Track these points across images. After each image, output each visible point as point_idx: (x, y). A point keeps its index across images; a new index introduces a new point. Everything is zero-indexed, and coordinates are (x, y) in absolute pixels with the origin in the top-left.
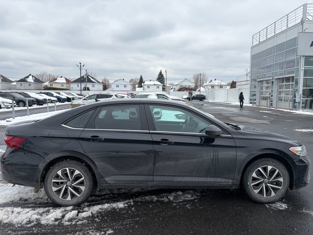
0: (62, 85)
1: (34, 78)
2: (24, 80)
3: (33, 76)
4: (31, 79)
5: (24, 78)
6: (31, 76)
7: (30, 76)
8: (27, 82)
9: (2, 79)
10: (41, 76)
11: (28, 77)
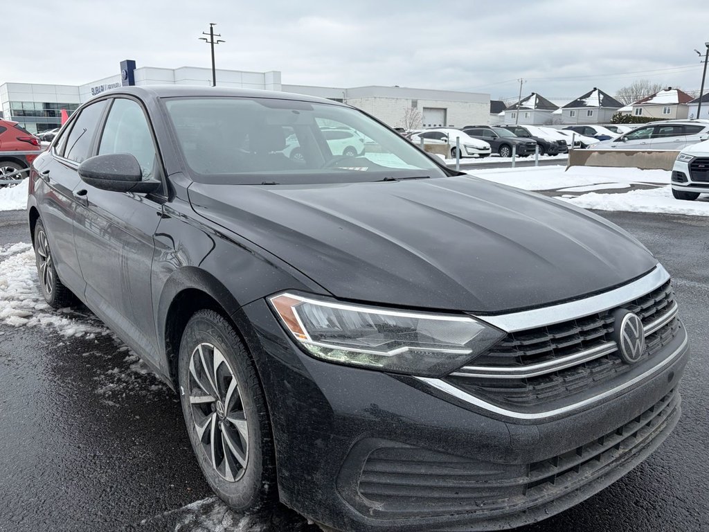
0: (665, 110)
1: (602, 96)
2: (578, 103)
3: (600, 92)
4: (594, 101)
5: (581, 98)
6: (597, 91)
7: (594, 92)
8: (585, 106)
9: (537, 102)
10: (633, 92)
11: (588, 95)
